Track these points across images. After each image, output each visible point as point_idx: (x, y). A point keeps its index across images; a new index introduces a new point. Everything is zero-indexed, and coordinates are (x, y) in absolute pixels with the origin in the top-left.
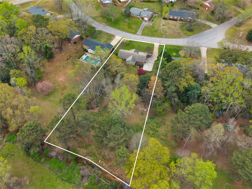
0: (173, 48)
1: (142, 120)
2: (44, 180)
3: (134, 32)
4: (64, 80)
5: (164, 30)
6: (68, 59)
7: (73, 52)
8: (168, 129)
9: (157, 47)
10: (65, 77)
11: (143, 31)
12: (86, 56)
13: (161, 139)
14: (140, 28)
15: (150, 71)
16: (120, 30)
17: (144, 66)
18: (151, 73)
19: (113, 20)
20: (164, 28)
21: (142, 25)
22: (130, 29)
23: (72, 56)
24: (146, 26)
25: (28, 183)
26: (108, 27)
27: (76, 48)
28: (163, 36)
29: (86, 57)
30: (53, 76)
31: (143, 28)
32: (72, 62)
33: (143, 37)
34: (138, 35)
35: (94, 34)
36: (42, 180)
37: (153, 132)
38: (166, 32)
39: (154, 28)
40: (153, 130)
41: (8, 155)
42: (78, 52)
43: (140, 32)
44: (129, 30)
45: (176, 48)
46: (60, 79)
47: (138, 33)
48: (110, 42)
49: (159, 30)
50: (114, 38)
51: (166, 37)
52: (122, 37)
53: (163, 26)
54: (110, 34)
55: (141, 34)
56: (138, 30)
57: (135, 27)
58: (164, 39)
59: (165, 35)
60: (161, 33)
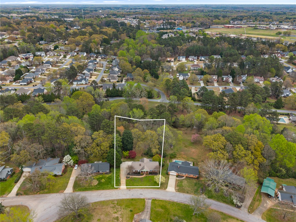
0: (104, 187)
3: (156, 202)
5: (115, 210)
11: (144, 205)
20: (116, 213)
21: (149, 213)
24: (143, 212)
28: (116, 202)
31: (146, 209)
33: (142, 197)
34: (149, 199)
38: (113, 207)
39: (131, 211)
43: (149, 203)
44: (164, 204)
45: (101, 187)
47: (150, 201)
48: (177, 183)
49: (123, 208)
50: (175, 187)
51: (113, 201)
52: (167, 191)
53: (117, 217)
54: (184, 193)
55: (146, 201)
56: (152, 205)
57: (157, 209)
58: (115, 199)
59: (114, 204)
60: (119, 205)
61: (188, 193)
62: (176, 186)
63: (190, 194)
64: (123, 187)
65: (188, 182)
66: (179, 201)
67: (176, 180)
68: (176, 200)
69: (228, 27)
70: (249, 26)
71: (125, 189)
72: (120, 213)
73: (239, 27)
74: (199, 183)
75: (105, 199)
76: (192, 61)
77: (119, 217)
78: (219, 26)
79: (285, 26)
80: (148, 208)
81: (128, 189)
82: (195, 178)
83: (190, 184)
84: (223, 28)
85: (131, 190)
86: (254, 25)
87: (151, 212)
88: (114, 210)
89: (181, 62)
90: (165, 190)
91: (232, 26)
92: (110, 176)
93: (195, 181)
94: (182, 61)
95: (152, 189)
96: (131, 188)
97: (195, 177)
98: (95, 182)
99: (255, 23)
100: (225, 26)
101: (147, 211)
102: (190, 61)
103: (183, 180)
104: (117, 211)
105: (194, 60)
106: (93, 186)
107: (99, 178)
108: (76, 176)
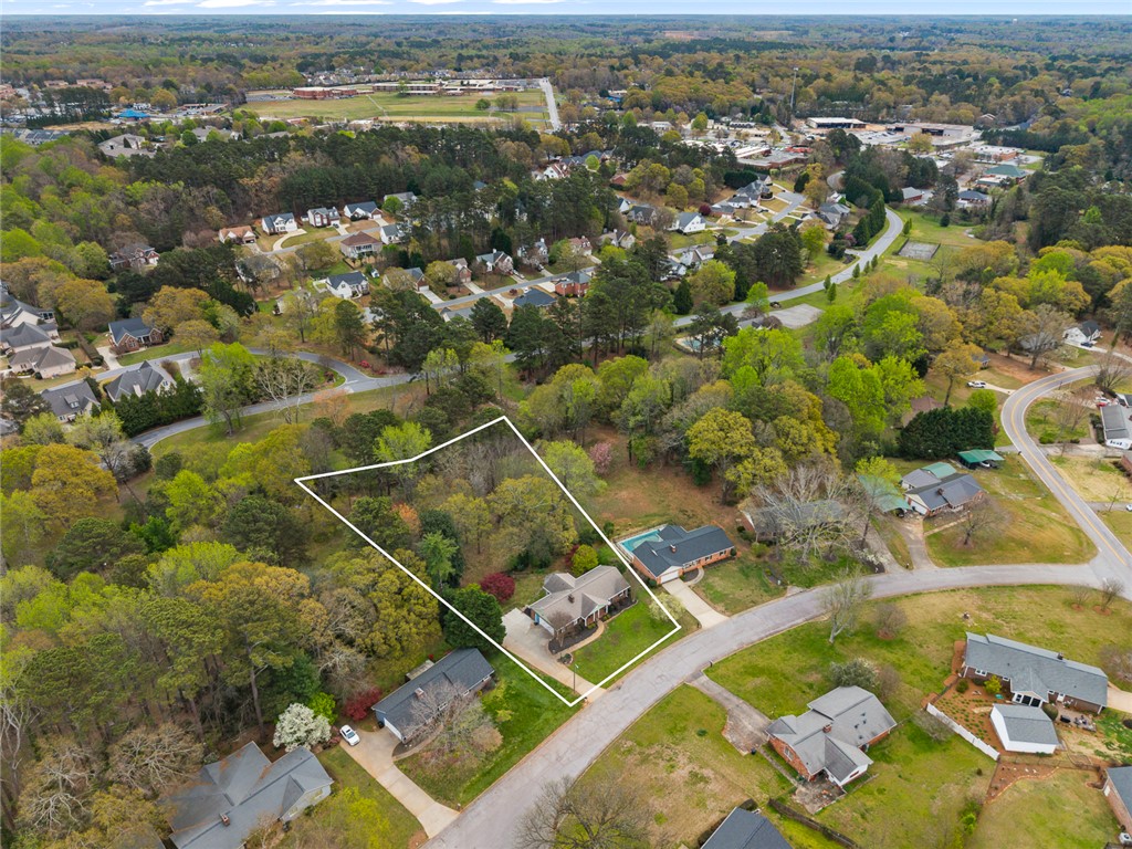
0: (536, 728)
5: (662, 763)
11: (708, 698)
14: (726, 694)
20: (673, 767)
21: (745, 707)
22: (744, 667)
24: (731, 716)
26: (800, 621)
28: (630, 744)
31: (726, 703)
34: (695, 676)
35: (768, 575)
38: (645, 760)
39: (702, 733)
43: (710, 687)
44: (742, 663)
47: (705, 678)
48: (702, 594)
49: (673, 743)
50: (715, 609)
51: (616, 747)
52: (709, 630)
53: (694, 775)
54: (747, 608)
55: (695, 684)
56: (723, 686)
57: (749, 686)
58: (613, 736)
59: (629, 751)
60: (651, 744)
61: (755, 603)
62: (710, 602)
63: (763, 602)
64: (589, 691)
65: (721, 578)
66: (763, 635)
67: (694, 589)
69: (314, 96)
70: (378, 89)
71: (604, 695)
72: (682, 760)
73: (350, 94)
75: (589, 759)
76: (323, 226)
77: (697, 769)
78: (279, 94)
79: (482, 82)
80: (727, 699)
81: (610, 688)
82: (727, 559)
83: (732, 580)
84: (295, 101)
85: (625, 685)
86: (395, 85)
87: (747, 700)
88: (656, 764)
89: (286, 237)
90: (700, 631)
91: (324, 92)
93: (732, 567)
94: (286, 233)
95: (670, 649)
96: (612, 679)
97: (723, 556)
98: (490, 737)
99: (382, 76)
100: (298, 92)
101: (737, 706)
102: (318, 227)
103: (704, 579)
104: (668, 761)
105: (332, 223)
106: (497, 752)
108: (395, 763)
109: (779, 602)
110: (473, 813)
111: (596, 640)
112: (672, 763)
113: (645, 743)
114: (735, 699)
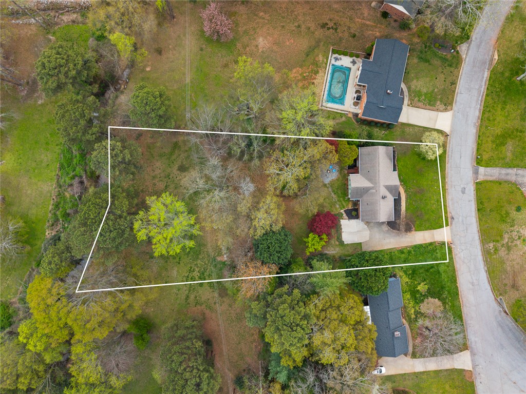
0: (446, 280)
1: (218, 251)
2: (51, 125)
4: (261, 50)
5: (518, 242)
6: (324, 26)
7: (352, 25)
8: (213, 304)
9: (435, 236)
10: (269, 48)
11: (497, 182)
12: (350, 65)
13: (188, 296)
14: (504, 171)
15: (343, 240)
16: (484, 113)
17: (354, 222)
18: (337, 243)
19: (518, 79)
20: (524, 241)
21: (520, 172)
22: (493, 142)
23: (338, 30)
24: (520, 185)
25: (40, 102)
26: (486, 74)
27: (368, 26)
28: (491, 245)
29: (344, 66)
30: (264, 18)
31: (509, 178)
32: (318, 42)
33: (471, 188)
34: (476, 172)
35: (439, 49)
36: (51, 123)
37: (197, 277)
38: (509, 249)
39: (519, 209)
40: (202, 277)
41: (71, 40)
42: (355, 38)
43: (490, 173)
44: (489, 140)
45: (447, 289)
46: (261, 39)
47: (482, 169)
48: (420, 104)
49: (511, 226)
50: (438, 110)
51: (486, 253)
52: (451, 132)
54: (454, 92)
55: (481, 178)
56: (496, 166)
57: (509, 154)
58: (479, 247)
59: (496, 250)
60: (501, 237)
61: (454, 83)
62: (431, 108)
63: (457, 77)
64: (443, 235)
65: (417, 78)
66: (479, 106)
67: (413, 105)
68: (474, 113)
71: (451, 230)
72: (524, 232)
74: (421, 52)
80: (507, 174)
81: (450, 222)
83: (424, 74)
85: (453, 214)
87: (517, 166)
88: (516, 245)
92: (406, 274)
96: (445, 216)
98: (431, 304)
101: (516, 175)
103: (409, 88)
104: (519, 238)
106: (445, 308)
107: (416, 299)
108: (411, 358)
109: (465, 69)
110: (473, 344)
111: (407, 198)
112: (522, 238)
113: (499, 238)
114: (510, 171)
